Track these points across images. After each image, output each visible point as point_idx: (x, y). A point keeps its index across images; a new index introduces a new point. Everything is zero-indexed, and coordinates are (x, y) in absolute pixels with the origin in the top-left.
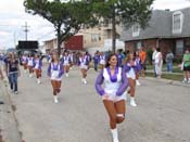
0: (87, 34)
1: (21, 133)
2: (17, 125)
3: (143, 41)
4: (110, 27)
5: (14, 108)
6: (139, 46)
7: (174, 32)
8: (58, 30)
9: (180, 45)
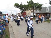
0: (27, 12)
1: (13, 32)
2: (13, 31)
3: (40, 14)
4: (33, 10)
5: (12, 27)
6: (39, 15)
7: (47, 12)
8: (21, 11)
9: (48, 15)
